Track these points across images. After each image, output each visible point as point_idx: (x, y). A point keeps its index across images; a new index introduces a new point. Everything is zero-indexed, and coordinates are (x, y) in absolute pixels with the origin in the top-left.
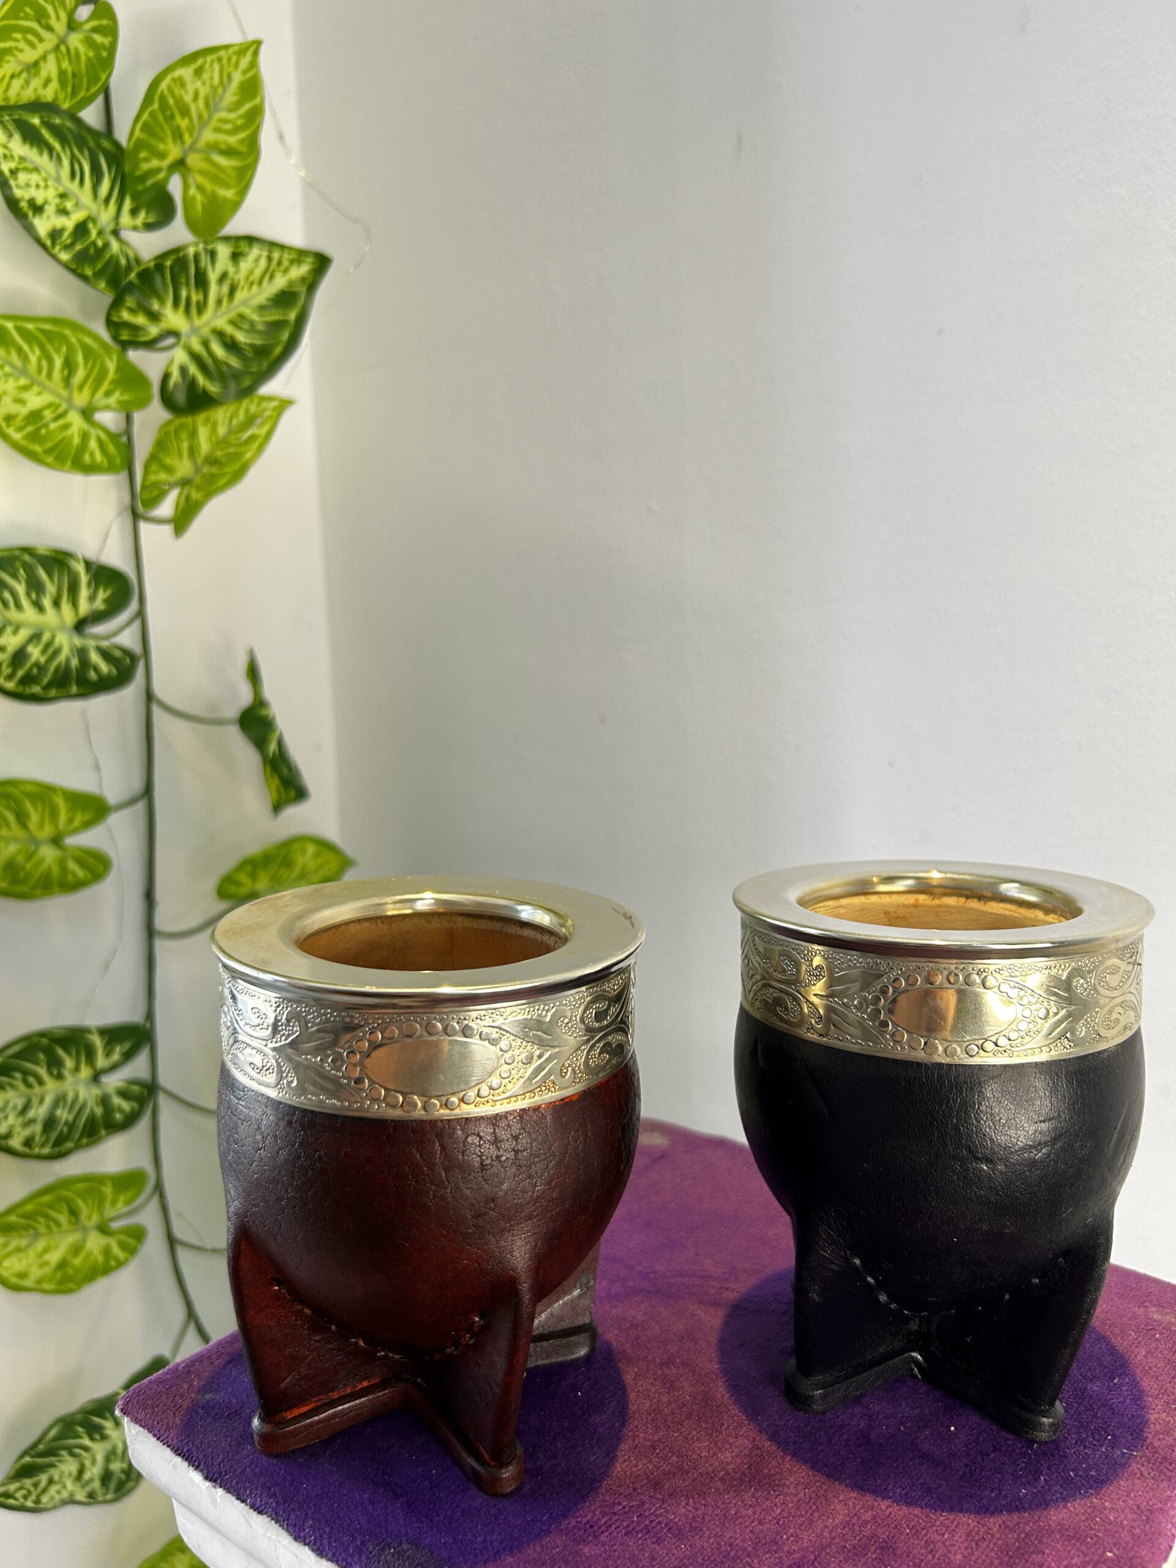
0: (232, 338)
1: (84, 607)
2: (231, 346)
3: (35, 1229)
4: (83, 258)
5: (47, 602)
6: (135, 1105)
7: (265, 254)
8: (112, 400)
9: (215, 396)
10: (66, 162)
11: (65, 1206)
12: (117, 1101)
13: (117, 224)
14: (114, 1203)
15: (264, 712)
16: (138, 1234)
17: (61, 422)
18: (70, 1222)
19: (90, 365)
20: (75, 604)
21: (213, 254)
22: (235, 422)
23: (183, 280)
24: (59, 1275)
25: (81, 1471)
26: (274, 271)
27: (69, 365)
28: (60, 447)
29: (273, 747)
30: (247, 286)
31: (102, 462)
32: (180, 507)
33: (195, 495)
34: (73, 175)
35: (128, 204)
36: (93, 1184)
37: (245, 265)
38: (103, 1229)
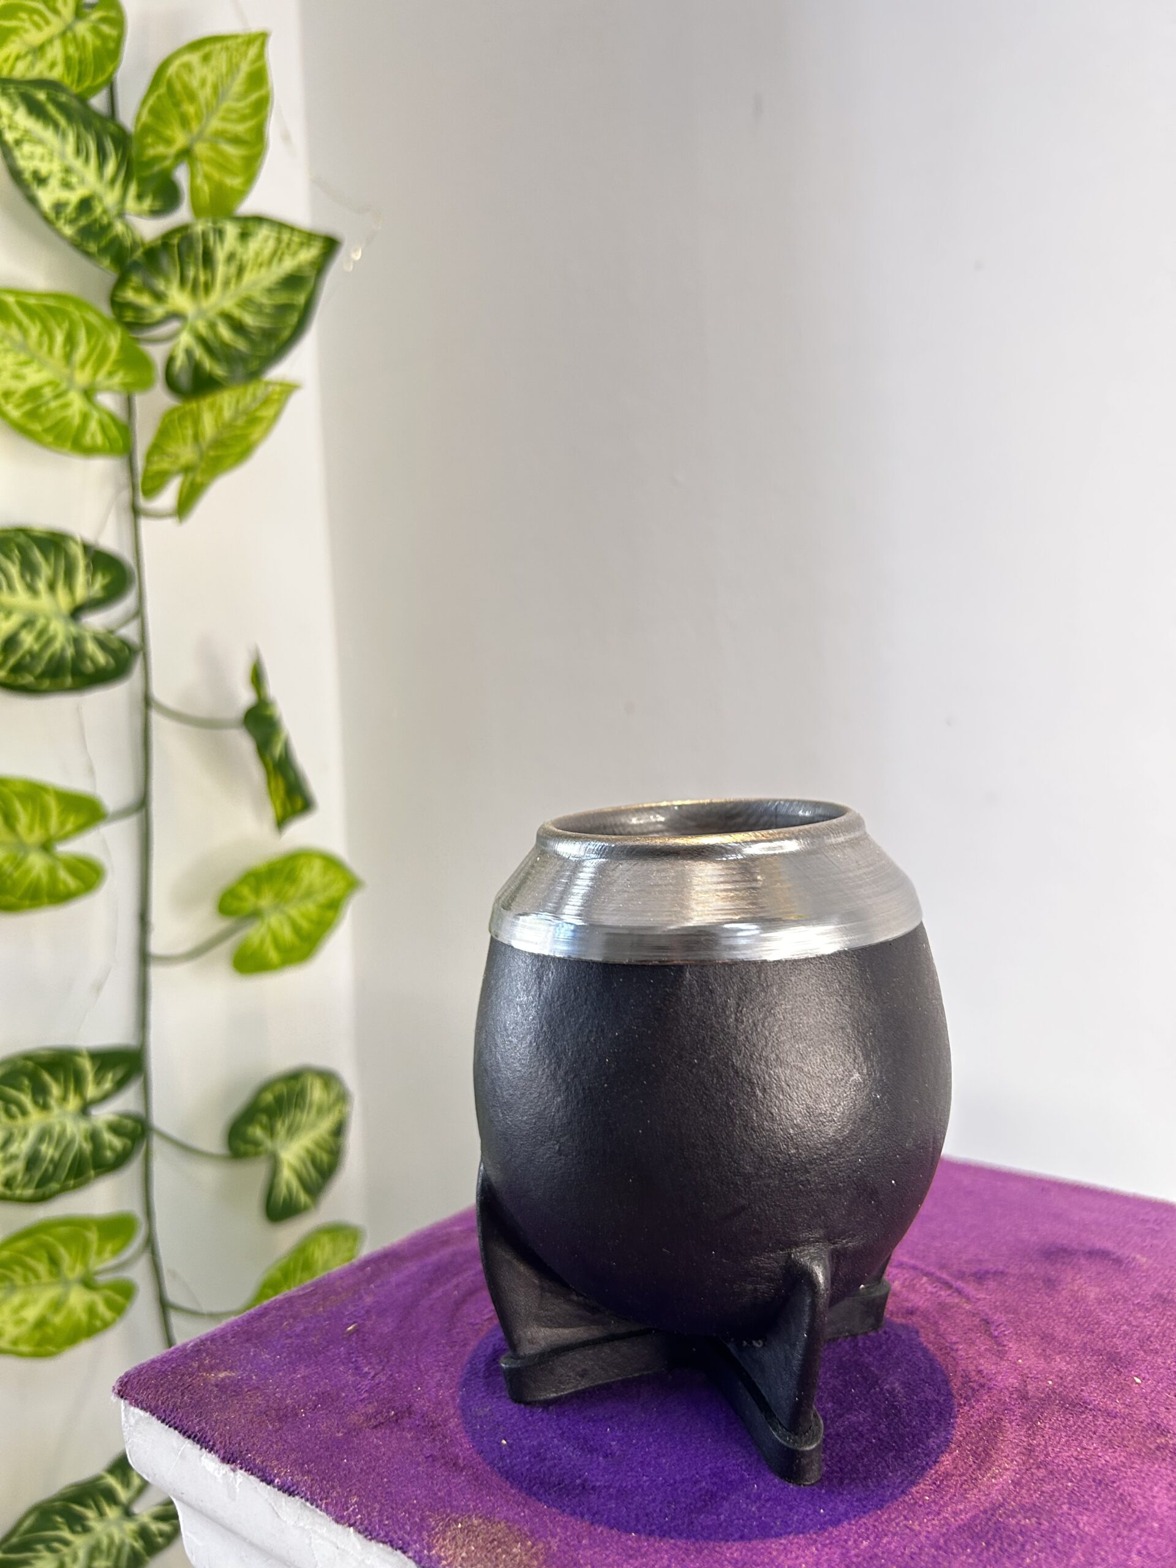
0: (240, 321)
1: (81, 592)
2: (238, 327)
3: (11, 1280)
4: (87, 233)
5: (41, 585)
6: (129, 1142)
7: (274, 235)
8: (114, 382)
9: (220, 379)
10: (71, 138)
11: (45, 1255)
12: (108, 1137)
13: (122, 207)
14: (100, 1252)
15: (268, 712)
16: (127, 1291)
17: (61, 401)
18: (51, 1273)
19: (92, 343)
20: (71, 589)
21: (220, 233)
22: (241, 404)
23: (191, 259)
24: (37, 1335)
26: (283, 254)
27: (71, 341)
28: (60, 427)
29: (278, 750)
30: (256, 266)
31: (103, 444)
32: (185, 491)
33: (200, 478)
34: (78, 152)
35: (133, 190)
36: (77, 1226)
37: (254, 245)
38: (88, 1283)
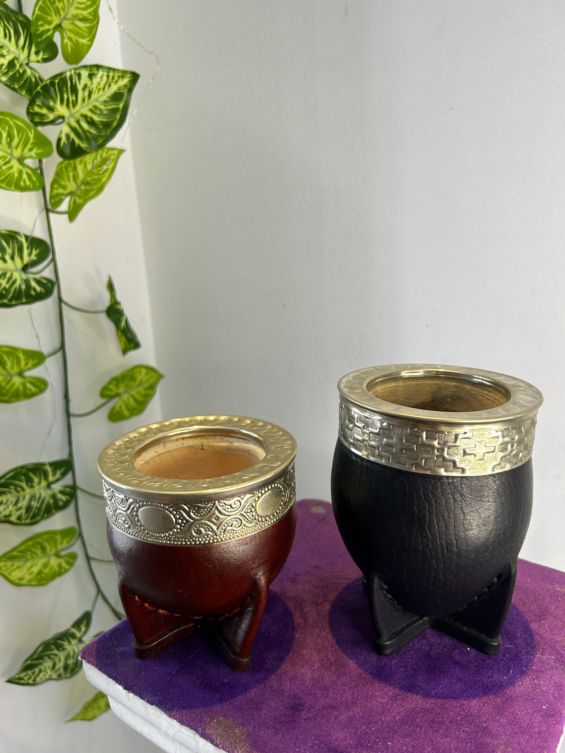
0: (91, 118)
1: (26, 259)
2: (91, 123)
3: (26, 557)
4: (13, 79)
5: (7, 257)
6: (68, 498)
7: (105, 74)
8: (33, 153)
9: (84, 149)
10: (2, 29)
11: (39, 546)
12: (59, 496)
13: (29, 60)
14: (61, 543)
15: (118, 307)
16: (73, 557)
17: (8, 165)
18: (42, 553)
19: (20, 135)
20: (22, 258)
21: (79, 75)
22: (95, 162)
23: (65, 89)
24: (38, 577)
25: (54, 666)
26: (110, 82)
27: (10, 136)
28: (8, 179)
29: (123, 324)
30: (97, 91)
31: (29, 185)
32: (71, 206)
33: (79, 201)
34: (5, 36)
35: (33, 49)
36: (51, 535)
37: (96, 80)
38: (57, 555)
